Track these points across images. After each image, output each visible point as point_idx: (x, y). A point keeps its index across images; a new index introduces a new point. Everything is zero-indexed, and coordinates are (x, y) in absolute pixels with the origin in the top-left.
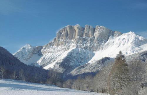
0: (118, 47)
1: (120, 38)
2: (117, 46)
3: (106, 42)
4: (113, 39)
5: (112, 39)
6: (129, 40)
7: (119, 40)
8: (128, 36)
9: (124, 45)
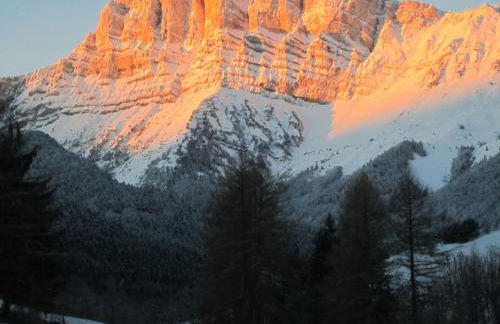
0: (436, 83)
1: (434, 38)
2: (431, 79)
3: (365, 56)
4: (400, 40)
5: (394, 41)
6: (487, 49)
7: (430, 44)
8: (476, 28)
9: (461, 73)
